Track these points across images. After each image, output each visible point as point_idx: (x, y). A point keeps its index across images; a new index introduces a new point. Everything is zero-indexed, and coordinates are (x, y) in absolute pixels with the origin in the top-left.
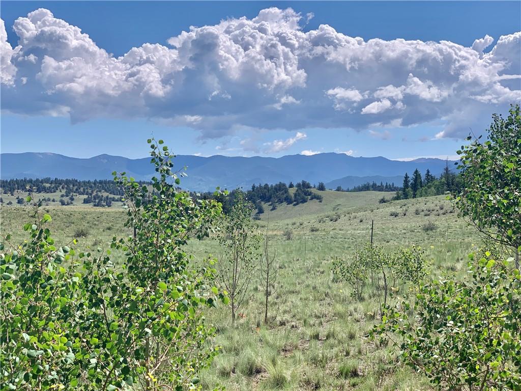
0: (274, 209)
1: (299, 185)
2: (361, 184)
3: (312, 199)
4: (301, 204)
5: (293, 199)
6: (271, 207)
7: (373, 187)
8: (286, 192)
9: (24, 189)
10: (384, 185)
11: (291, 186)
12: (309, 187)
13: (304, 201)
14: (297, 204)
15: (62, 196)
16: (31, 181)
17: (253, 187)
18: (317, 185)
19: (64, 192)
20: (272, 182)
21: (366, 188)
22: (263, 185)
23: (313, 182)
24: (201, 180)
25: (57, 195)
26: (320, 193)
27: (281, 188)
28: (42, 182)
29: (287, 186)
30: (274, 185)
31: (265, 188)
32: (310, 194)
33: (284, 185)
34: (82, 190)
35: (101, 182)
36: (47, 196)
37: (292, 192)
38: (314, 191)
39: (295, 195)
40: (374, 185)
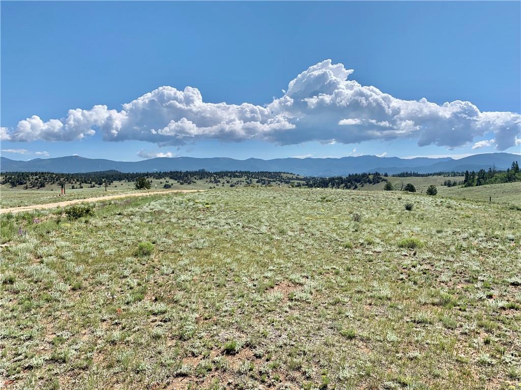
0: (362, 186)
1: (374, 174)
2: (399, 172)
3: (382, 181)
4: (376, 184)
5: (372, 181)
6: (361, 185)
8: (368, 178)
9: (227, 176)
11: (370, 174)
12: (379, 175)
13: (378, 182)
15: (246, 179)
16: (230, 172)
18: (384, 174)
19: (246, 177)
23: (382, 173)
25: (243, 179)
26: (385, 178)
27: (364, 175)
28: (234, 172)
29: (368, 174)
32: (381, 178)
33: (366, 174)
34: (254, 176)
35: (261, 172)
36: (239, 179)
37: (371, 177)
38: (383, 177)
39: (373, 179)
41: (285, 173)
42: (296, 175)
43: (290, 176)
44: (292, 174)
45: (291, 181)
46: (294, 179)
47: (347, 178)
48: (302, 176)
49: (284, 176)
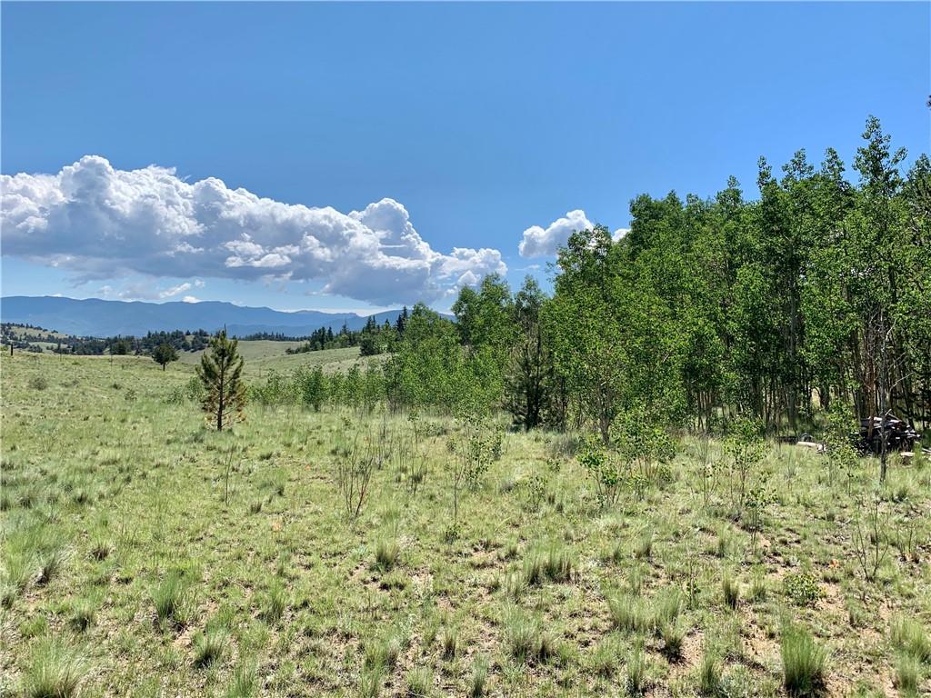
1: (195, 334)
2: (253, 333)
4: (198, 352)
5: (191, 346)
7: (264, 336)
8: (184, 339)
10: (275, 334)
11: (188, 334)
12: (205, 335)
13: (202, 348)
14: (195, 350)
17: (149, 334)
20: (169, 330)
21: (258, 337)
22: (159, 332)
23: (210, 331)
24: (73, 323)
27: (178, 335)
29: (184, 333)
30: (171, 333)
31: (161, 335)
32: (207, 342)
33: (181, 333)
37: (189, 339)
38: (211, 339)
39: (193, 343)
40: (265, 334)
41: (22, 326)
42: (49, 332)
43: (35, 333)
44: (39, 328)
45: (31, 344)
46: (43, 340)
47: (144, 339)
48: (61, 336)
49: (19, 332)
